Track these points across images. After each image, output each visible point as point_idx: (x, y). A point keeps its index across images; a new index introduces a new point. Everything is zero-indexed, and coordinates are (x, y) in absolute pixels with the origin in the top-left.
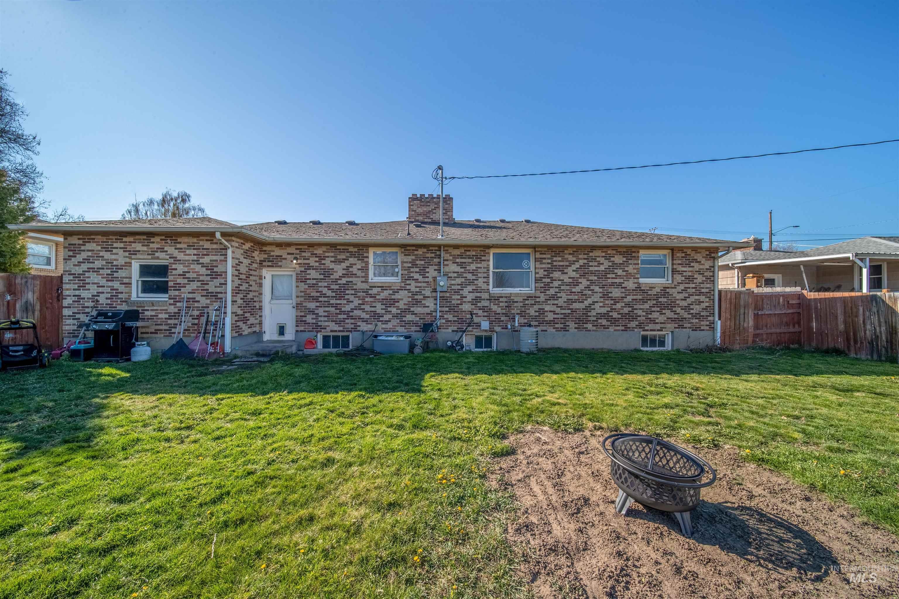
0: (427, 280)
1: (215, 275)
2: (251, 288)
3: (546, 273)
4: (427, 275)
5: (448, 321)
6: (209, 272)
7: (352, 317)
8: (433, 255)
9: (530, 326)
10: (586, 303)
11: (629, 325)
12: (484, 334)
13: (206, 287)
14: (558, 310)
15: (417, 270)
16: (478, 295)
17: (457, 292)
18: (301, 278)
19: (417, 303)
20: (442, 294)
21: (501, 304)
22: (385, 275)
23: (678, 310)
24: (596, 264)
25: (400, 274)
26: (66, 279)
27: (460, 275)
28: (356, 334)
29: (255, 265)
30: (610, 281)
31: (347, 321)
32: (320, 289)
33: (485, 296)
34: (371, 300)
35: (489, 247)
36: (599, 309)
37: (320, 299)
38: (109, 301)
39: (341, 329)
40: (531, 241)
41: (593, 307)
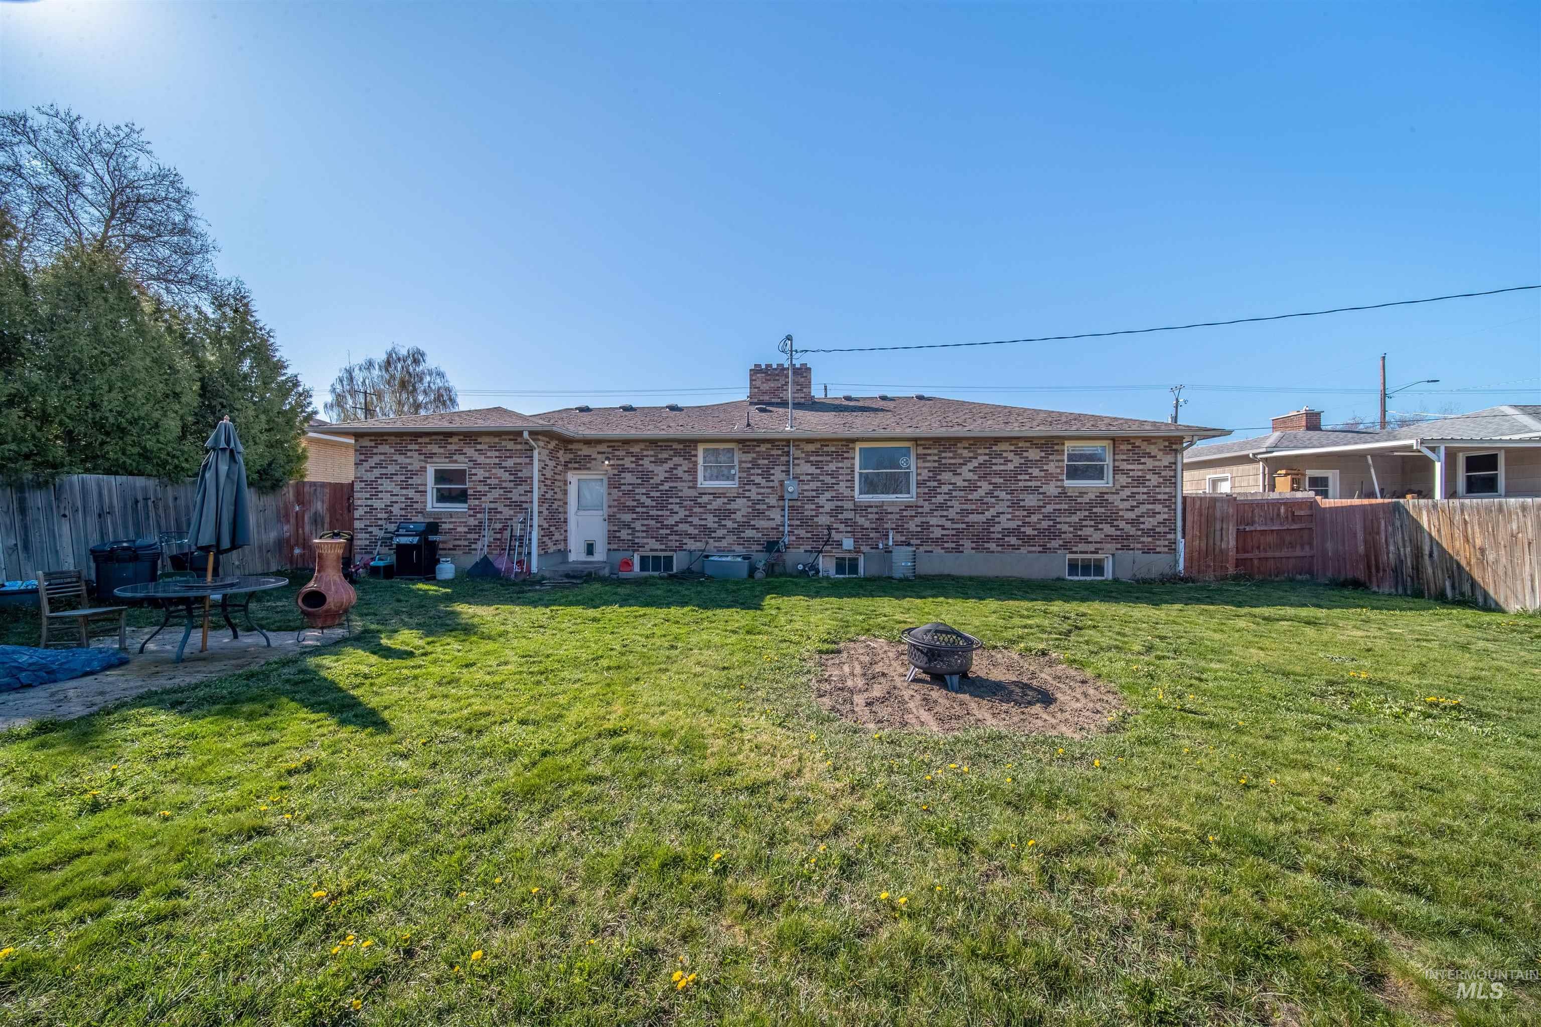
0: (771, 484)
1: (519, 481)
2: (556, 497)
3: (931, 474)
4: (772, 478)
5: (799, 538)
6: (512, 478)
7: (676, 533)
8: (780, 452)
9: (909, 545)
10: (988, 514)
11: (1048, 545)
12: (848, 556)
13: (509, 495)
14: (948, 524)
15: (760, 471)
16: (839, 504)
17: (811, 500)
18: (614, 483)
19: (759, 514)
20: (791, 503)
21: (870, 516)
22: (717, 478)
23: (1122, 524)
24: (1002, 461)
25: (737, 477)
26: (357, 487)
27: (814, 478)
28: (681, 554)
29: (560, 468)
30: (1021, 484)
31: (670, 537)
32: (637, 497)
33: (849, 505)
34: (701, 510)
35: (854, 441)
36: (1005, 522)
37: (638, 510)
38: (403, 512)
39: (663, 547)
40: (909, 432)
41: (997, 520)
